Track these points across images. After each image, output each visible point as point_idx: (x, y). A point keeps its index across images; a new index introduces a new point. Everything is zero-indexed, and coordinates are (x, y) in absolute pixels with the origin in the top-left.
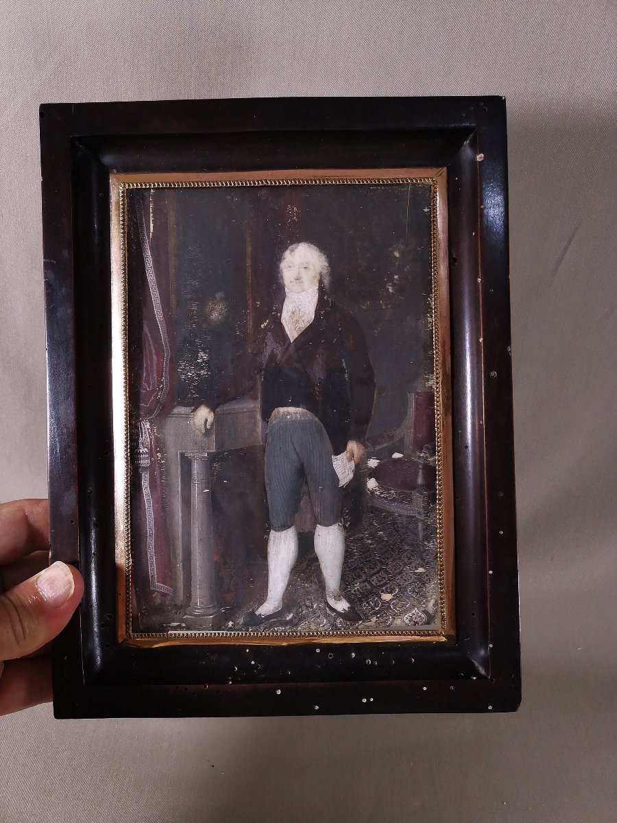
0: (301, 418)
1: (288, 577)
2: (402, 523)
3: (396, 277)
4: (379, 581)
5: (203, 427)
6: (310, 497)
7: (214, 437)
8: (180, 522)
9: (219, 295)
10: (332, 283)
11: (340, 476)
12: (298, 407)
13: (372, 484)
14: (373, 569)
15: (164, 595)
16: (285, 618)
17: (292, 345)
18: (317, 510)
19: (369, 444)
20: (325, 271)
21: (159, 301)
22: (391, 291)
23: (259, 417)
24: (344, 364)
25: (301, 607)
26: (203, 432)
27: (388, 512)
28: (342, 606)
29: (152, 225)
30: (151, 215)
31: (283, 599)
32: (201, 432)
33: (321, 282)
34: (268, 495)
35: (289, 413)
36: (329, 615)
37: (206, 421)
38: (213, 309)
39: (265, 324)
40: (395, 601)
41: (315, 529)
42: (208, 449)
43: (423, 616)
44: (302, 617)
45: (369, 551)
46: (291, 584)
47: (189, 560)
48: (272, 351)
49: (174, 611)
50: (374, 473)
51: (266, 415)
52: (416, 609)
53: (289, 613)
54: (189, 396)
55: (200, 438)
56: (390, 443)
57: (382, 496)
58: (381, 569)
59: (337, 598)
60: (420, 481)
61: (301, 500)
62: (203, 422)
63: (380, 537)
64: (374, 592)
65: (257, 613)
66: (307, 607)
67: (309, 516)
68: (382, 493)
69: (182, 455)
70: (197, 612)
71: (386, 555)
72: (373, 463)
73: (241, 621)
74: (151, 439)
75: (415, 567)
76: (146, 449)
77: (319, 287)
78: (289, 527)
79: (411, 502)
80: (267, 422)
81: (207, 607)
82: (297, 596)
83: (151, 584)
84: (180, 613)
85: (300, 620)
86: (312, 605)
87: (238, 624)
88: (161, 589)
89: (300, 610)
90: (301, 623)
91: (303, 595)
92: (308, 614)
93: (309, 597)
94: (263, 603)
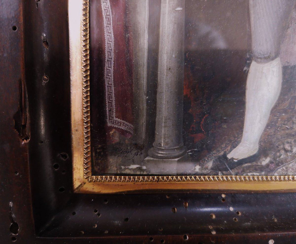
15: (123, 132)
16: (261, 163)
25: (279, 151)
31: (260, 142)
44: (279, 162)
46: (270, 125)
47: (155, 93)
49: (134, 152)
53: (266, 156)
65: (229, 156)
66: (286, 151)
70: (161, 154)
73: (210, 164)
78: (273, 59)
81: (172, 148)
82: (275, 138)
83: (108, 120)
84: (141, 153)
85: (278, 165)
86: (292, 149)
87: (207, 168)
88: (120, 125)
89: (278, 154)
90: (279, 168)
91: (282, 138)
92: (286, 159)
93: (289, 140)
94: (237, 145)
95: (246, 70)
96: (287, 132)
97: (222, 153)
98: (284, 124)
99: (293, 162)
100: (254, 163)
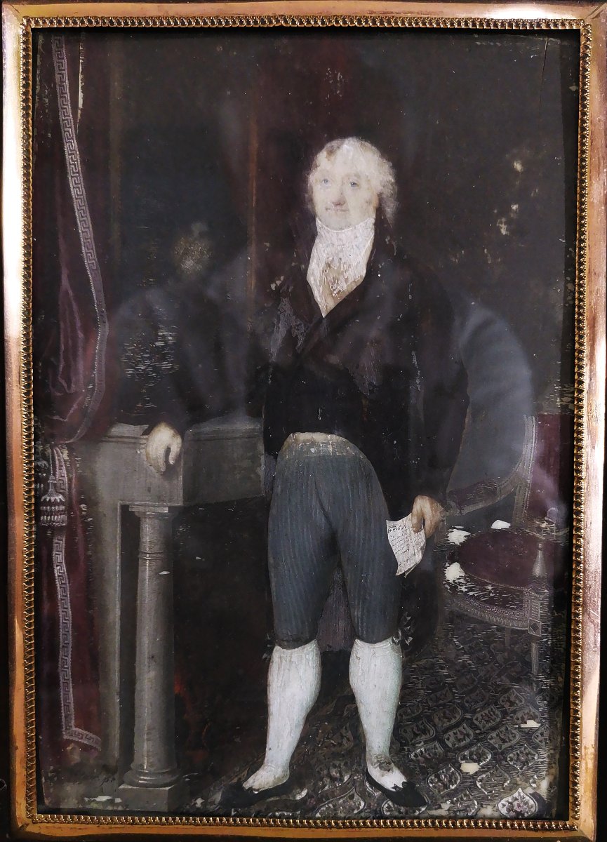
0: (334, 452)
1: (301, 727)
2: (503, 643)
3: (515, 207)
4: (460, 741)
5: (161, 462)
6: (345, 591)
7: (181, 478)
8: (118, 627)
9: (197, 228)
10: (400, 213)
11: (399, 557)
12: (331, 433)
13: (454, 572)
14: (449, 720)
15: (86, 748)
16: (294, 797)
17: (325, 322)
18: (357, 613)
19: (453, 504)
20: (388, 191)
21: (90, 234)
22: (504, 232)
23: (261, 448)
24: (415, 361)
25: (321, 779)
26: (163, 469)
27: (481, 622)
28: (393, 779)
29: (81, 95)
30: (80, 77)
31: (291, 764)
32: (159, 471)
33: (380, 211)
34: (273, 584)
35: (313, 443)
36: (370, 795)
37: (168, 450)
38: (186, 253)
39: (278, 282)
40: (484, 776)
41: (351, 646)
42: (170, 500)
43: (531, 802)
44: (322, 796)
45: (444, 687)
46: (306, 739)
47: (133, 691)
48: (289, 332)
49: (103, 777)
50: (456, 554)
51: (274, 445)
52: (520, 790)
53: (301, 787)
54: (140, 405)
55: (156, 480)
56: (489, 503)
57: (471, 594)
58: (463, 720)
59: (385, 766)
60: (538, 570)
61: (328, 595)
62: (162, 452)
63: (464, 665)
64: (450, 759)
65: (247, 785)
66: (333, 779)
67: (342, 624)
68: (471, 589)
69: (125, 508)
70: (143, 780)
71: (473, 696)
72: (457, 536)
73: (218, 797)
74: (70, 480)
75: (523, 718)
76: (61, 497)
77: (376, 220)
78: (307, 642)
79: (520, 607)
80: (276, 457)
81: (161, 771)
82: (315, 760)
83: (64, 729)
84: (114, 779)
85: (320, 801)
86: (342, 776)
87: (213, 803)
88: (82, 738)
89: (321, 784)
90: (322, 806)
91: (325, 759)
92: (333, 792)
93: (337, 763)
94: (257, 769)
95: (266, 658)
96: (333, 749)
97: (235, 780)
98: (328, 738)
99: (344, 797)
100: (284, 797)
